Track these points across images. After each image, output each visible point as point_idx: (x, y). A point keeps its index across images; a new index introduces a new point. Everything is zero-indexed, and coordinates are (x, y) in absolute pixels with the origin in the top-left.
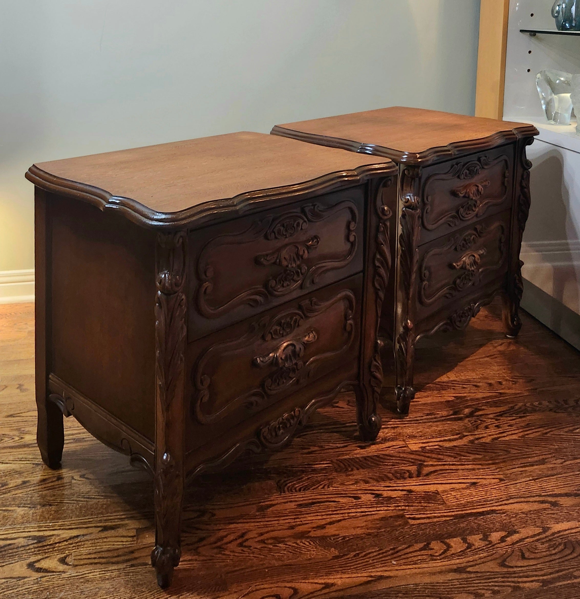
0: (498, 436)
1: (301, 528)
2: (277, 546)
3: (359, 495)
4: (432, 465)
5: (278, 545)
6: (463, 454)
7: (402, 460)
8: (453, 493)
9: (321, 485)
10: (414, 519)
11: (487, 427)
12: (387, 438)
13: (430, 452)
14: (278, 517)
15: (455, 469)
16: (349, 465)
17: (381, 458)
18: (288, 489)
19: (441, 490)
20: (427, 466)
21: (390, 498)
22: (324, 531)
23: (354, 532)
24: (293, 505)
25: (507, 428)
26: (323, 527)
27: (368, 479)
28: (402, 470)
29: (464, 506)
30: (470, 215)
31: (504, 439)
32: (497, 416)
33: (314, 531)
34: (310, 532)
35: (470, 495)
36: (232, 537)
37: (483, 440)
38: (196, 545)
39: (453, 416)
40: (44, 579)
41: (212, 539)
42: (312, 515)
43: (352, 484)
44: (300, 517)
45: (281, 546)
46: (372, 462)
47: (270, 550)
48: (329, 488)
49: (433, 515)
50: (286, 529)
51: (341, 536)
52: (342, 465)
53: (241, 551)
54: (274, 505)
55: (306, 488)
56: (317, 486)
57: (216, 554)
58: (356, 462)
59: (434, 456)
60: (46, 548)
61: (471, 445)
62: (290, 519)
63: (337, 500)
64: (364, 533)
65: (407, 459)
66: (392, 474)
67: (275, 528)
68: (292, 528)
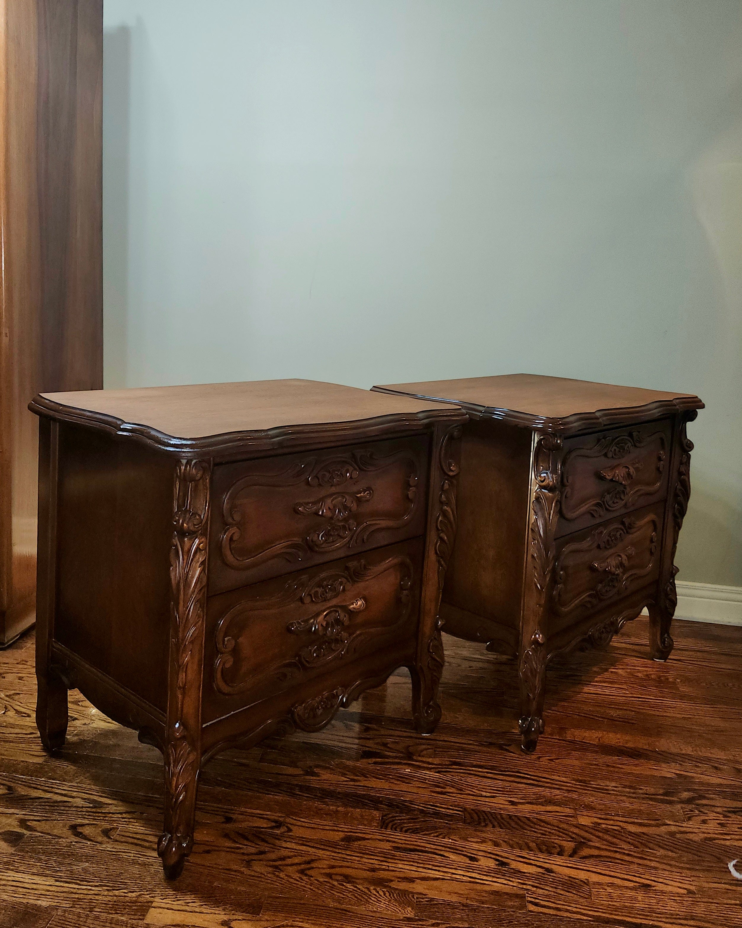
0: (716, 836)
1: (382, 874)
2: (343, 885)
3: (479, 857)
4: (598, 848)
5: (345, 884)
6: (651, 845)
7: (559, 831)
8: (609, 890)
9: (436, 832)
10: (536, 904)
11: (704, 822)
12: (553, 801)
13: (604, 831)
14: (363, 853)
15: (628, 861)
16: (484, 819)
17: (533, 822)
18: (392, 826)
19: (594, 880)
20: (591, 847)
21: (517, 872)
22: (411, 885)
23: (447, 898)
24: (387, 846)
25: (737, 830)
26: (411, 880)
27: (501, 842)
28: (553, 842)
29: (617, 909)
30: (617, 504)
31: (723, 842)
32: (729, 812)
33: (398, 881)
34: (392, 881)
35: (633, 899)
36: (296, 860)
37: (691, 836)
38: (251, 857)
39: (662, 797)
40: (78, 845)
41: (273, 856)
42: (406, 863)
43: (477, 842)
44: (390, 860)
45: (349, 887)
46: (517, 823)
47: (333, 887)
48: (444, 838)
49: (566, 907)
50: (365, 870)
51: (427, 896)
52: (475, 816)
53: (298, 879)
54: (364, 839)
55: (415, 831)
56: (429, 832)
57: (269, 873)
58: (496, 818)
59: (606, 837)
60: (97, 815)
61: (668, 837)
62: (376, 860)
63: (446, 854)
64: (460, 903)
65: (567, 832)
66: (537, 844)
67: (353, 865)
68: (373, 870)
